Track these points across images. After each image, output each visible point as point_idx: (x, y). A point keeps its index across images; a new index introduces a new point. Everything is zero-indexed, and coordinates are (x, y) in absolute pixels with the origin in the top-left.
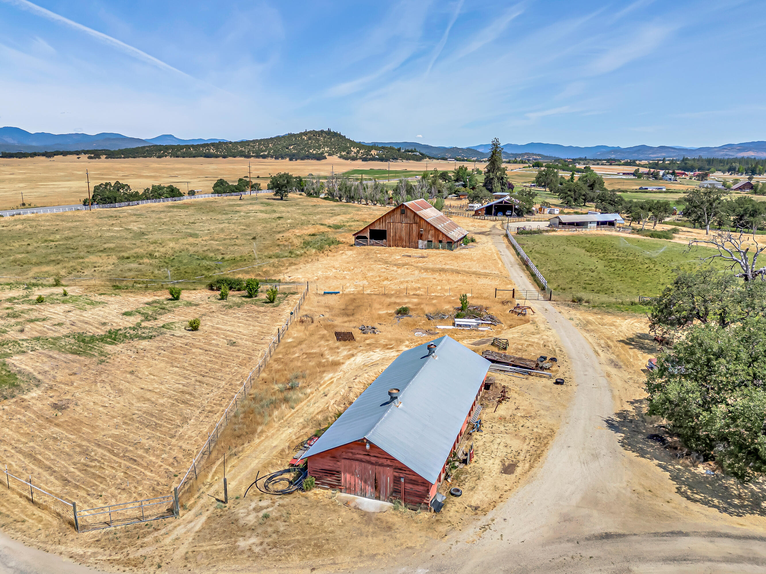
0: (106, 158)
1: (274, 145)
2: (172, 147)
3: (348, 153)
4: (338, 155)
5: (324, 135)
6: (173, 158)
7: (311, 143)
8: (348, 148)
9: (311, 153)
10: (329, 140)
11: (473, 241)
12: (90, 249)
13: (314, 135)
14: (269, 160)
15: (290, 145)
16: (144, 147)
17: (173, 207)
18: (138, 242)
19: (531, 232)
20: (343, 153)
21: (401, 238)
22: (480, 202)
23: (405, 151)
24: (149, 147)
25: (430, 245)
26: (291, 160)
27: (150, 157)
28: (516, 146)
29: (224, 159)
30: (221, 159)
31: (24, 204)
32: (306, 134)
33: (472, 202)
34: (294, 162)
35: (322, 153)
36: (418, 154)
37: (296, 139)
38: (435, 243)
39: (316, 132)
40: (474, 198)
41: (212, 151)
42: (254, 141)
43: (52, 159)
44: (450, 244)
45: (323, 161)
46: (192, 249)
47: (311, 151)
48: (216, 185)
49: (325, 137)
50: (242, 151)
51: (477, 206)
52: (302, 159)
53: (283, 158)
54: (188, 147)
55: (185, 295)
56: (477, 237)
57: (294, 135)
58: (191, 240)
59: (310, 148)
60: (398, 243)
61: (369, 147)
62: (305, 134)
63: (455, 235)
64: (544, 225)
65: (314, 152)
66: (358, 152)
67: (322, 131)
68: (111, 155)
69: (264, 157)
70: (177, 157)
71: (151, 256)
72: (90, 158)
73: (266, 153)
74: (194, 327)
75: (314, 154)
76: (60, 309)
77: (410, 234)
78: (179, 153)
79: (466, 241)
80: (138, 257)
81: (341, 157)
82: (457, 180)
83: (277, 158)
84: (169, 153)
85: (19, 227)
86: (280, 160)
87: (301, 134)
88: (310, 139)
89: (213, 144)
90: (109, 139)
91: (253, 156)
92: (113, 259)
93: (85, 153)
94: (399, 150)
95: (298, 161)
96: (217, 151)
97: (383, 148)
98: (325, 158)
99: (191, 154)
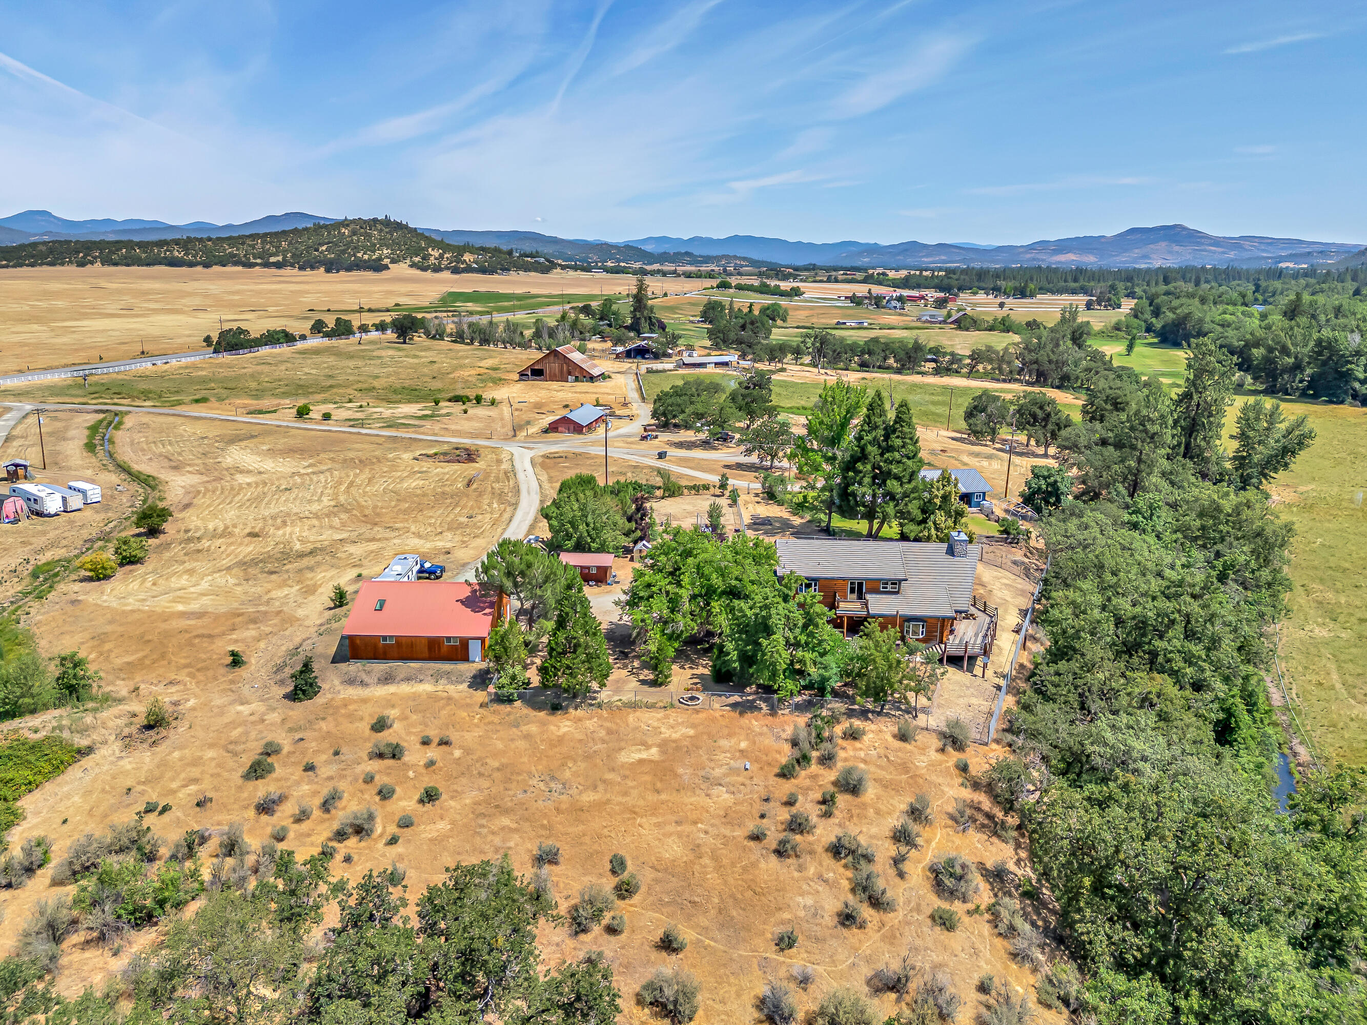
1: (290, 243)
2: (98, 245)
3: (423, 258)
4: (408, 261)
5: (379, 227)
6: (106, 268)
7: (358, 241)
8: (423, 249)
9: (361, 260)
10: (389, 236)
11: (609, 377)
13: (361, 226)
14: (288, 271)
15: (322, 245)
19: (657, 371)
20: (417, 259)
21: (555, 375)
22: (623, 344)
23: (521, 255)
25: (577, 379)
26: (328, 271)
27: (62, 264)
29: (206, 270)
30: (199, 269)
31: (143, 353)
32: (348, 225)
33: (615, 345)
34: (332, 276)
35: (380, 259)
36: (542, 260)
37: (329, 233)
38: (580, 377)
39: (365, 221)
40: (618, 341)
41: (176, 254)
42: (252, 237)
44: (592, 379)
45: (384, 274)
47: (359, 255)
49: (381, 231)
50: (233, 255)
51: (620, 349)
52: (349, 269)
53: (313, 268)
54: (130, 245)
55: (441, 404)
56: (613, 376)
57: (326, 227)
59: (356, 249)
60: (553, 378)
61: (458, 247)
62: (345, 224)
63: (595, 372)
64: (670, 366)
65: (366, 257)
66: (441, 256)
67: (375, 220)
69: (278, 265)
70: (114, 264)
73: (279, 259)
74: (464, 412)
75: (365, 261)
77: (561, 371)
78: (115, 257)
79: (604, 377)
81: (415, 266)
82: (601, 319)
83: (302, 268)
84: (95, 258)
86: (308, 272)
87: (339, 224)
88: (354, 233)
89: (177, 242)
91: (257, 264)
94: (510, 253)
95: (342, 273)
96: (186, 254)
97: (483, 249)
98: (386, 267)
99: (140, 259)
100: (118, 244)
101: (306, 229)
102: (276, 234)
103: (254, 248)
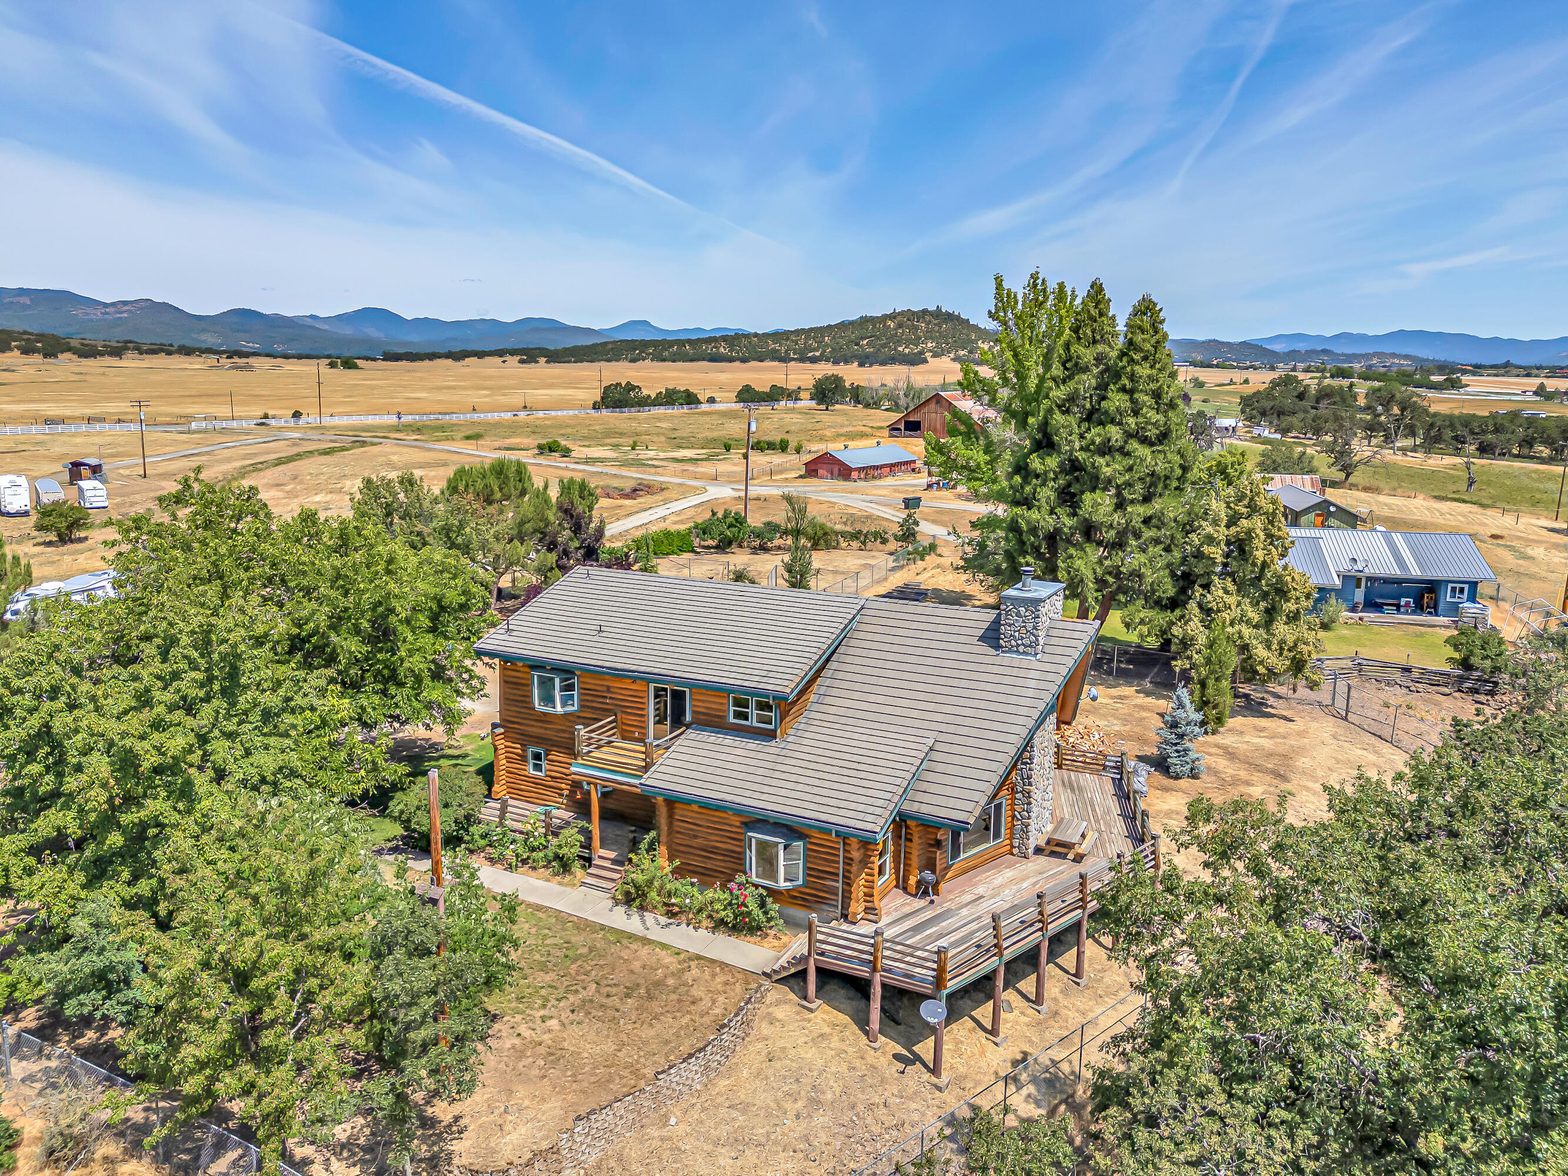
0: (547, 362)
1: (834, 338)
2: (655, 343)
3: (970, 352)
5: (927, 318)
6: (655, 363)
7: (903, 334)
8: (973, 342)
9: (902, 354)
10: (937, 328)
13: (909, 318)
15: (863, 339)
16: (606, 343)
20: (962, 353)
24: (614, 342)
26: (861, 365)
27: (617, 360)
28: (1363, 338)
29: (743, 365)
30: (737, 364)
32: (895, 317)
34: (866, 369)
35: (922, 353)
37: (874, 326)
39: (914, 313)
41: (722, 350)
42: (798, 332)
43: (462, 363)
45: (921, 367)
47: (900, 349)
48: (740, 393)
49: (930, 322)
50: (775, 351)
52: (883, 363)
53: (846, 362)
54: (681, 343)
57: (871, 320)
59: (899, 342)
62: (892, 317)
65: (907, 351)
67: (925, 312)
68: (555, 357)
69: (814, 360)
70: (664, 360)
72: (521, 362)
73: (817, 354)
75: (905, 355)
78: (666, 354)
81: (956, 359)
83: (836, 361)
84: (649, 354)
87: (886, 317)
88: (900, 325)
89: (724, 338)
90: (537, 330)
91: (793, 359)
93: (512, 354)
95: (875, 367)
96: (731, 351)
98: (925, 361)
99: (687, 354)
100: (671, 343)
101: (850, 323)
102: (823, 329)
103: (797, 343)
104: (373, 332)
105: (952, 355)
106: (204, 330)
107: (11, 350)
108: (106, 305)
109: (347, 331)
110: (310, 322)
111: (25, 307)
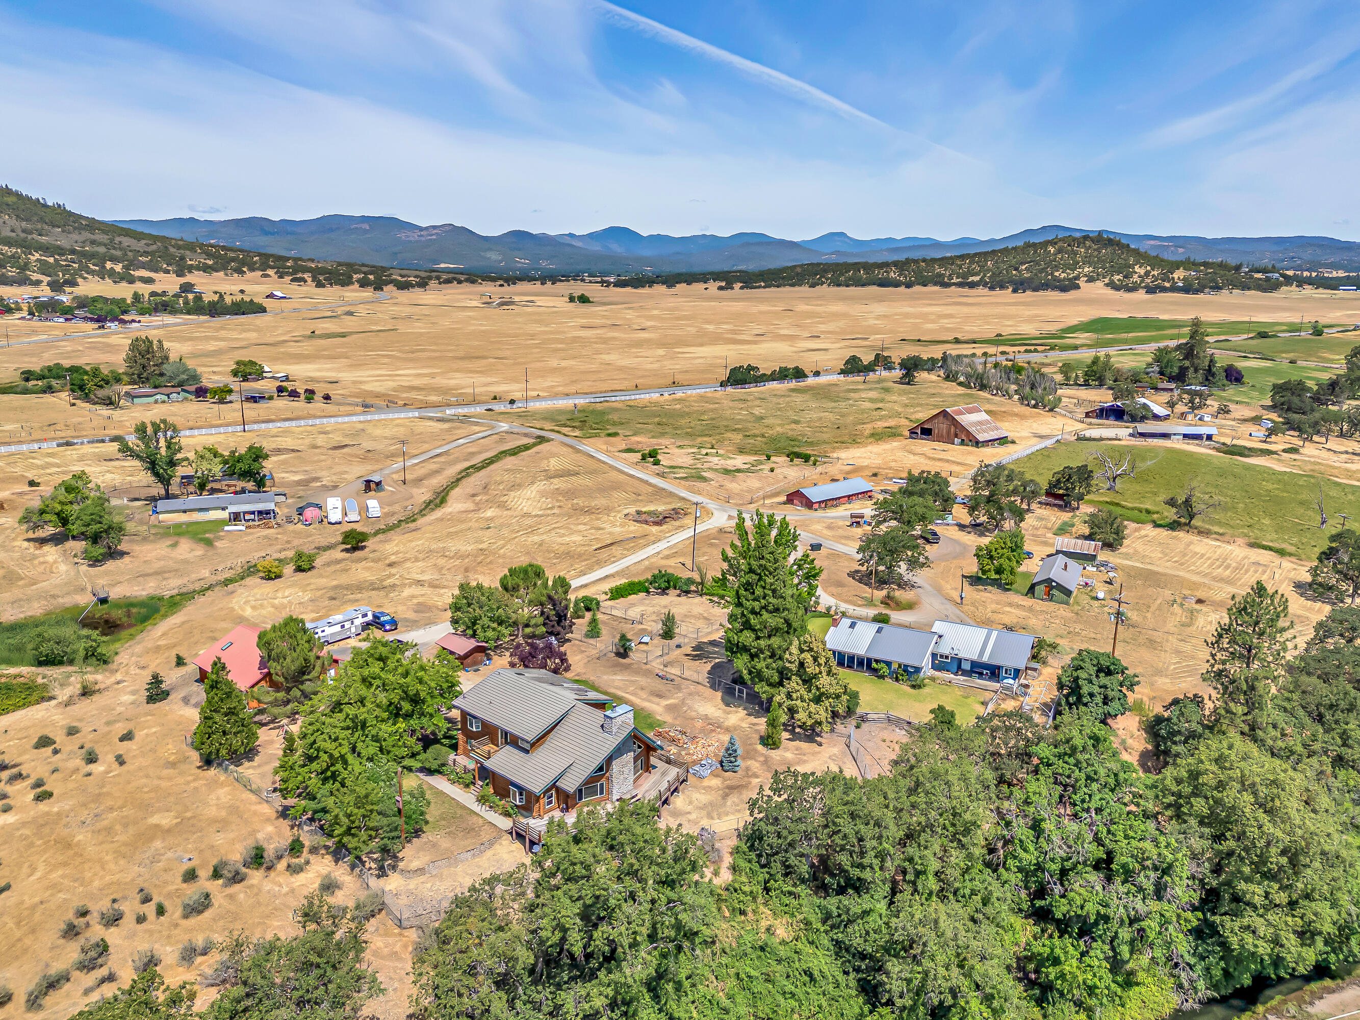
0: (742, 288)
1: (996, 262)
2: (836, 267)
3: (1125, 277)
5: (1089, 244)
6: (831, 288)
7: (1061, 259)
8: (1130, 266)
9: (1057, 279)
10: (1096, 253)
11: (1013, 442)
12: (728, 429)
13: (1070, 244)
14: (979, 291)
15: (1022, 263)
16: (795, 267)
17: (793, 390)
18: (757, 425)
20: (1116, 278)
21: (942, 436)
23: (1251, 271)
24: (801, 266)
25: (963, 443)
26: (1015, 291)
27: (800, 285)
29: (907, 290)
30: (902, 289)
31: (674, 382)
32: (1056, 243)
34: (1020, 296)
35: (1077, 278)
36: (1276, 275)
37: (1035, 252)
38: (966, 441)
39: (1076, 239)
41: (892, 274)
42: (964, 257)
43: (673, 290)
45: (1072, 294)
46: (790, 433)
47: (1057, 274)
49: (1090, 248)
50: (940, 275)
52: (1035, 290)
53: (1002, 287)
54: (859, 267)
55: (773, 458)
58: (793, 426)
59: (1057, 268)
60: (940, 439)
61: (1174, 262)
65: (1063, 275)
66: (1147, 274)
67: (1087, 237)
68: (749, 280)
69: (972, 285)
70: (839, 285)
71: (763, 436)
72: (721, 288)
73: (978, 278)
74: (772, 470)
75: (1059, 281)
76: (716, 459)
77: (949, 433)
78: (842, 278)
79: (1003, 441)
80: (755, 436)
81: (1112, 285)
83: (992, 288)
84: (828, 278)
85: (678, 406)
86: (998, 292)
87: (1048, 243)
88: (1060, 251)
89: (897, 263)
90: (748, 244)
91: (954, 284)
92: (740, 436)
93: (715, 279)
94: (1238, 268)
95: (1028, 293)
96: (899, 276)
97: (1206, 264)
98: (1077, 287)
99: (861, 279)
100: (850, 266)
101: (1014, 249)
102: (986, 253)
103: (961, 268)
104: (617, 248)
105: (1107, 281)
106: (490, 249)
107: (353, 283)
108: (421, 229)
109: (596, 247)
110: (568, 240)
111: (366, 231)
